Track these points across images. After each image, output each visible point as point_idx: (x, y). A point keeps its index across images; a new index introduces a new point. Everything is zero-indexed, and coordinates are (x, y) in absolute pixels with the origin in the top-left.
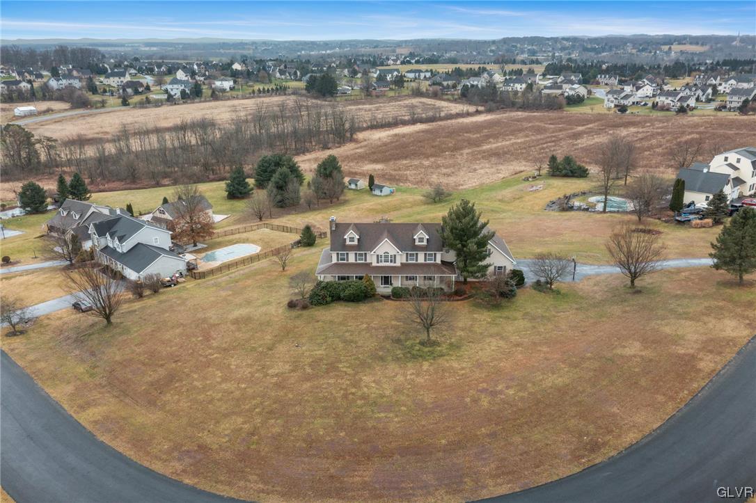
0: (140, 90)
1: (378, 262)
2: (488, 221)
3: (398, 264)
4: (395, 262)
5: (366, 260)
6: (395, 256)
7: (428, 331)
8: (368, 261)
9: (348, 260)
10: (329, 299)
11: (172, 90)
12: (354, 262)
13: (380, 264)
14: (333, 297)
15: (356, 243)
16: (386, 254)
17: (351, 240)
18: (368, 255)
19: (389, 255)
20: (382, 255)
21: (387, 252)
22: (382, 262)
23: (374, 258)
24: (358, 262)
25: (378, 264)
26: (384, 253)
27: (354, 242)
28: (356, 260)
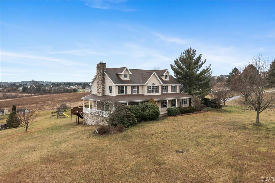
3: (160, 93)
4: (158, 92)
6: (158, 86)
8: (140, 93)
12: (130, 94)
13: (150, 94)
16: (153, 86)
17: (125, 77)
18: (140, 88)
19: (154, 86)
20: (151, 86)
21: (154, 84)
22: (150, 92)
23: (146, 88)
24: (133, 94)
25: (148, 94)
26: (152, 85)
27: (127, 78)
28: (132, 93)
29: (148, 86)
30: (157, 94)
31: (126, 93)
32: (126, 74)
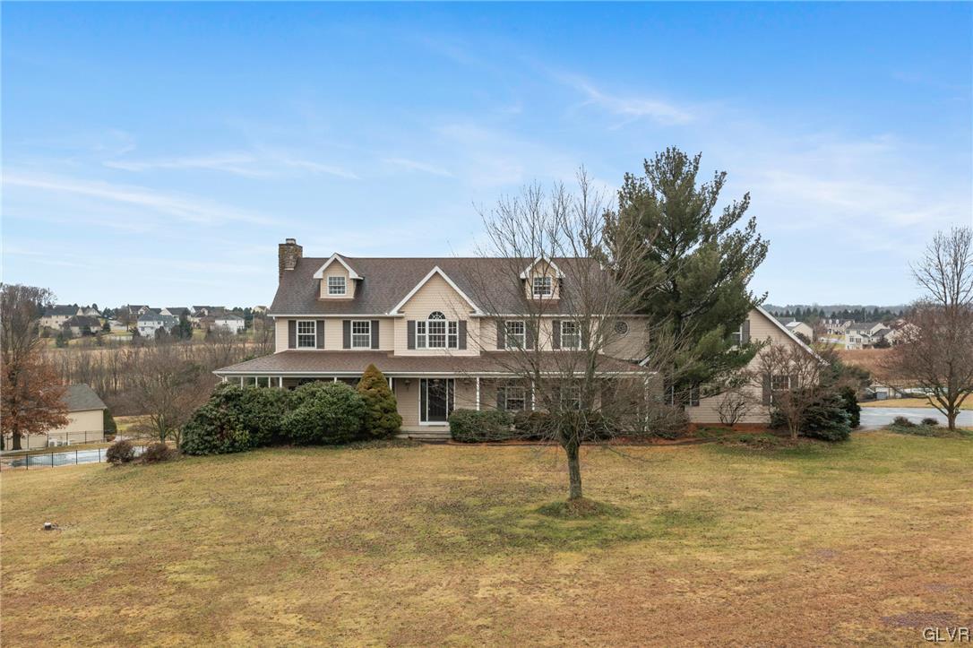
0: (93, 329)
1: (411, 346)
2: (747, 197)
3: (472, 351)
4: (463, 346)
5: (375, 344)
6: (463, 324)
7: (573, 456)
8: (383, 347)
9: (321, 345)
10: (241, 435)
11: (143, 329)
12: (340, 348)
13: (418, 352)
14: (254, 430)
15: (349, 293)
16: (437, 320)
17: (335, 287)
18: (383, 326)
19: (444, 323)
20: (424, 323)
21: (440, 313)
22: (424, 346)
23: (401, 330)
24: (353, 349)
25: (411, 351)
26: (431, 317)
27: (344, 292)
28: (346, 345)
29: (411, 324)
30: (456, 352)
31: (323, 347)
32: (339, 278)
